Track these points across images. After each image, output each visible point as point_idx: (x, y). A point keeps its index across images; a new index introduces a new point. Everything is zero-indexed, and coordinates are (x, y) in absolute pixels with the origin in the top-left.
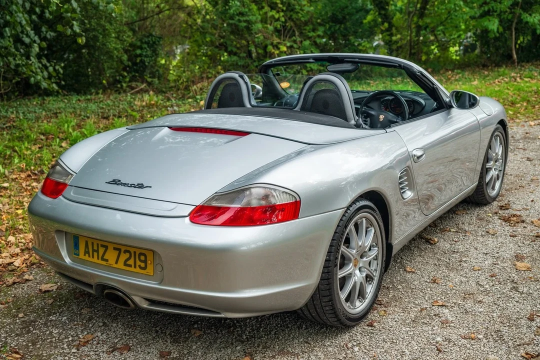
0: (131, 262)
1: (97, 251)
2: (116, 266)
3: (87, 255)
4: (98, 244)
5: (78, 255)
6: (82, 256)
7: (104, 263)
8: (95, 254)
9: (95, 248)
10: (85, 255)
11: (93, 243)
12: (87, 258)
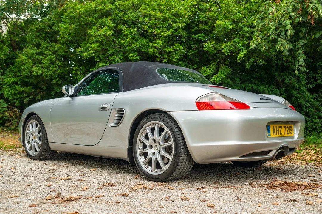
0: (288, 132)
1: (278, 131)
2: (285, 136)
3: (274, 134)
4: (278, 127)
5: (270, 136)
6: (272, 136)
7: (281, 136)
8: (277, 132)
9: (277, 129)
10: (273, 134)
11: (276, 127)
12: (274, 136)
